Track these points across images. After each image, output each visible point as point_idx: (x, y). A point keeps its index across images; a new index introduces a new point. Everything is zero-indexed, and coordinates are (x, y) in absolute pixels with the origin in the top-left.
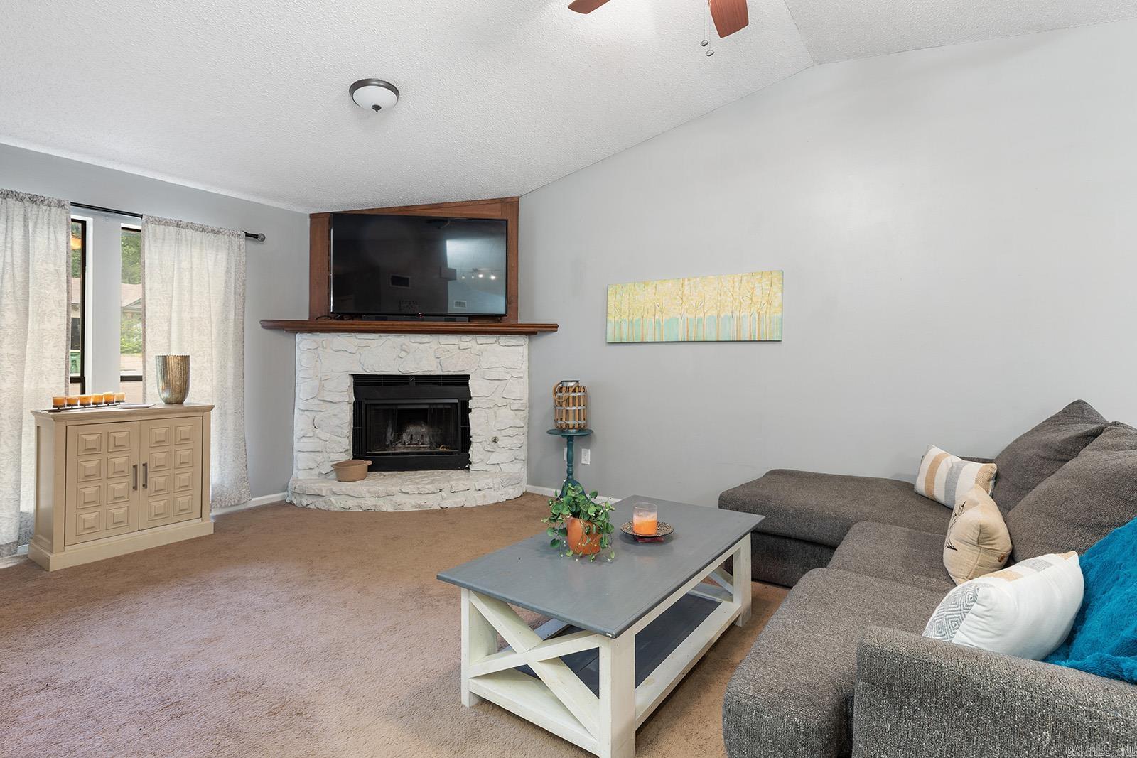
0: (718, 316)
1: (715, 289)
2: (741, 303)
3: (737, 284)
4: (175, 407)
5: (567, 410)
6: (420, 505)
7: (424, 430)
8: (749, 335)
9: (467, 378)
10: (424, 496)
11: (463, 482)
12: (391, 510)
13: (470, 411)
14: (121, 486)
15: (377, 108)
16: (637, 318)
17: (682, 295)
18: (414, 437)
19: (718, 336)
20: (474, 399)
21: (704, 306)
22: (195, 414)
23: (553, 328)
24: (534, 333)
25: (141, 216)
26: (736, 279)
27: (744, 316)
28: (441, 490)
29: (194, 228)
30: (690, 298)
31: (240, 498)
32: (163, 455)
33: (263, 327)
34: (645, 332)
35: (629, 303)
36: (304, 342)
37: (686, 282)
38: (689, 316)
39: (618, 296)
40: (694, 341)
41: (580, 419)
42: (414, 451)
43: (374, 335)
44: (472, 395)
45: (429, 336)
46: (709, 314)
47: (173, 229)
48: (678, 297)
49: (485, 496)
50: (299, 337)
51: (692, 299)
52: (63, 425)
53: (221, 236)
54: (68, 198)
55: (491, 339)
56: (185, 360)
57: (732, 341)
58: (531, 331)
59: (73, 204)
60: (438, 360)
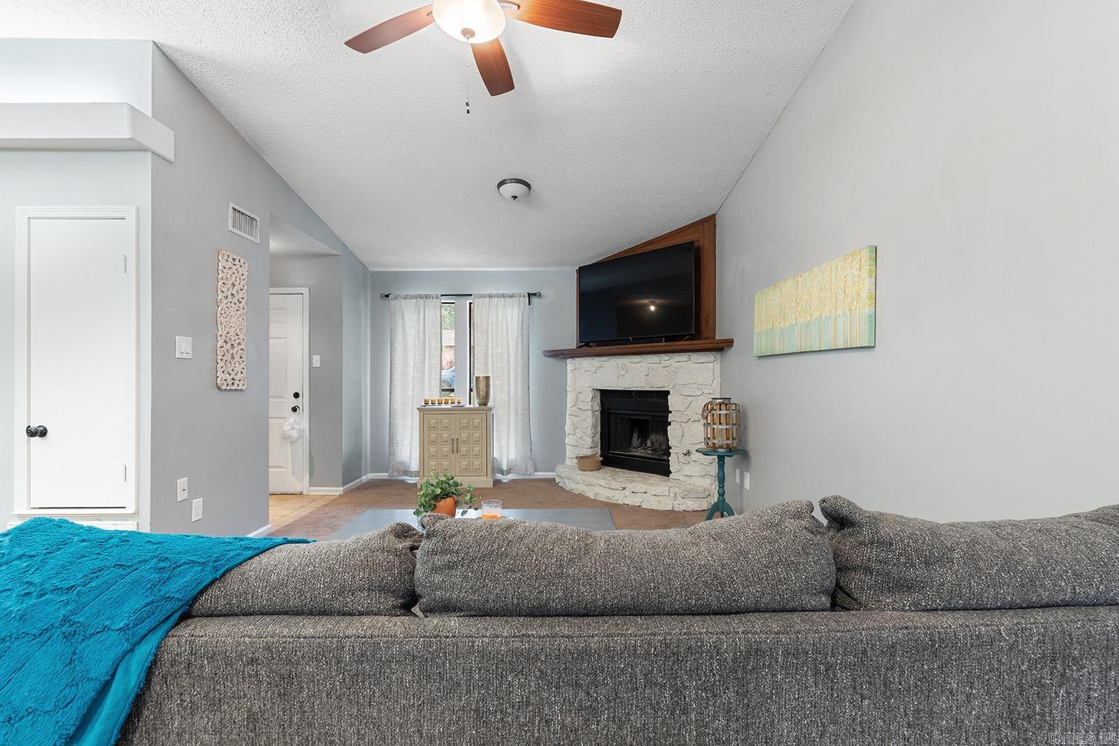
0: (821, 317)
4: (483, 407)
6: (608, 498)
7: (661, 438)
8: (842, 343)
9: (667, 393)
10: (613, 491)
11: (641, 485)
12: (592, 497)
13: (670, 424)
14: (445, 450)
15: (515, 197)
16: (770, 327)
17: (797, 295)
18: (655, 444)
19: (820, 344)
20: (672, 413)
21: (810, 307)
22: (481, 412)
24: (722, 349)
25: (471, 295)
26: (833, 267)
27: (839, 315)
28: (624, 489)
29: (498, 296)
30: (802, 298)
31: (527, 470)
32: (465, 435)
33: (544, 355)
35: (766, 310)
36: (571, 364)
37: (800, 280)
38: (801, 321)
39: (760, 304)
41: (728, 439)
42: (643, 455)
43: (605, 358)
44: (670, 410)
45: (639, 356)
46: (814, 316)
47: (487, 299)
48: (794, 299)
49: (659, 502)
50: (569, 361)
52: (422, 413)
53: (514, 299)
54: (439, 293)
55: (683, 357)
56: (487, 378)
57: (834, 350)
59: (442, 295)
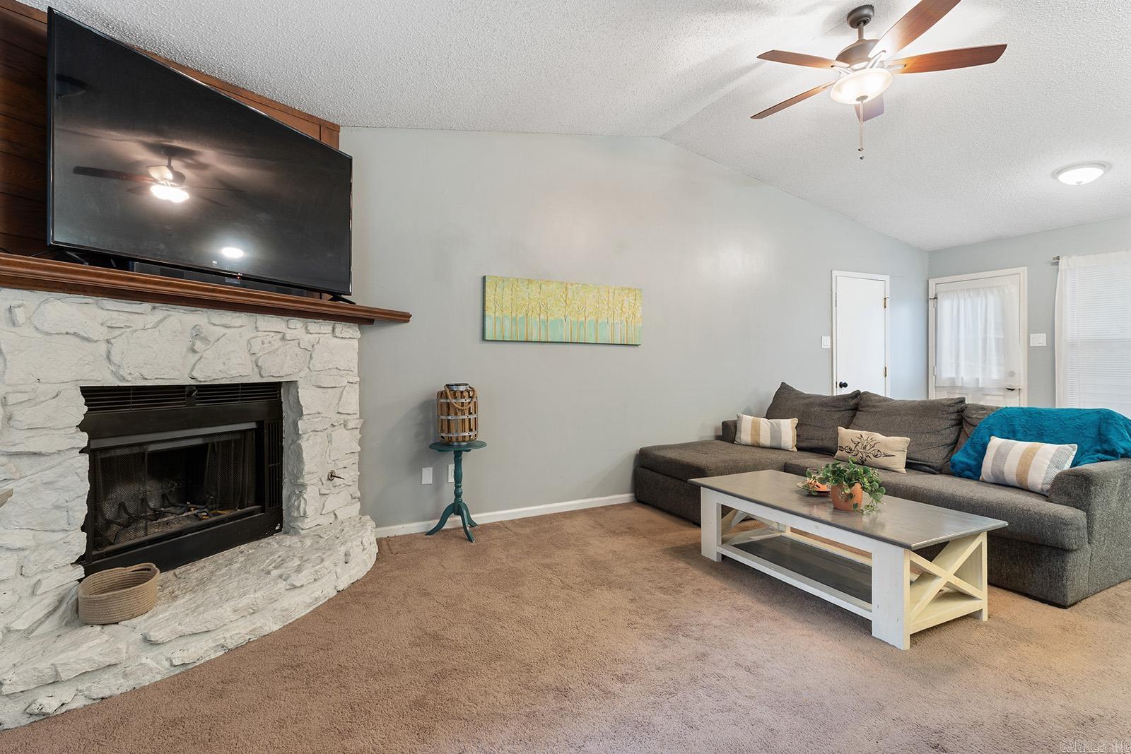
0: (597, 321)
1: (594, 296)
2: (614, 311)
3: (611, 294)
5: (449, 421)
16: (521, 316)
17: (566, 297)
19: (597, 338)
20: (305, 417)
21: (585, 311)
23: (403, 318)
24: (370, 321)
26: (611, 291)
27: (617, 323)
30: (573, 302)
34: (530, 331)
35: (512, 299)
38: (573, 319)
39: (498, 289)
40: (577, 343)
44: (304, 413)
46: (590, 319)
48: (562, 300)
51: (575, 303)
55: (324, 326)
58: (366, 319)
60: (254, 358)
